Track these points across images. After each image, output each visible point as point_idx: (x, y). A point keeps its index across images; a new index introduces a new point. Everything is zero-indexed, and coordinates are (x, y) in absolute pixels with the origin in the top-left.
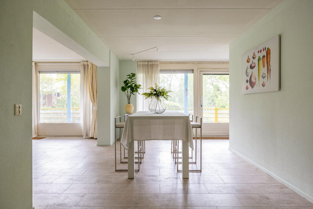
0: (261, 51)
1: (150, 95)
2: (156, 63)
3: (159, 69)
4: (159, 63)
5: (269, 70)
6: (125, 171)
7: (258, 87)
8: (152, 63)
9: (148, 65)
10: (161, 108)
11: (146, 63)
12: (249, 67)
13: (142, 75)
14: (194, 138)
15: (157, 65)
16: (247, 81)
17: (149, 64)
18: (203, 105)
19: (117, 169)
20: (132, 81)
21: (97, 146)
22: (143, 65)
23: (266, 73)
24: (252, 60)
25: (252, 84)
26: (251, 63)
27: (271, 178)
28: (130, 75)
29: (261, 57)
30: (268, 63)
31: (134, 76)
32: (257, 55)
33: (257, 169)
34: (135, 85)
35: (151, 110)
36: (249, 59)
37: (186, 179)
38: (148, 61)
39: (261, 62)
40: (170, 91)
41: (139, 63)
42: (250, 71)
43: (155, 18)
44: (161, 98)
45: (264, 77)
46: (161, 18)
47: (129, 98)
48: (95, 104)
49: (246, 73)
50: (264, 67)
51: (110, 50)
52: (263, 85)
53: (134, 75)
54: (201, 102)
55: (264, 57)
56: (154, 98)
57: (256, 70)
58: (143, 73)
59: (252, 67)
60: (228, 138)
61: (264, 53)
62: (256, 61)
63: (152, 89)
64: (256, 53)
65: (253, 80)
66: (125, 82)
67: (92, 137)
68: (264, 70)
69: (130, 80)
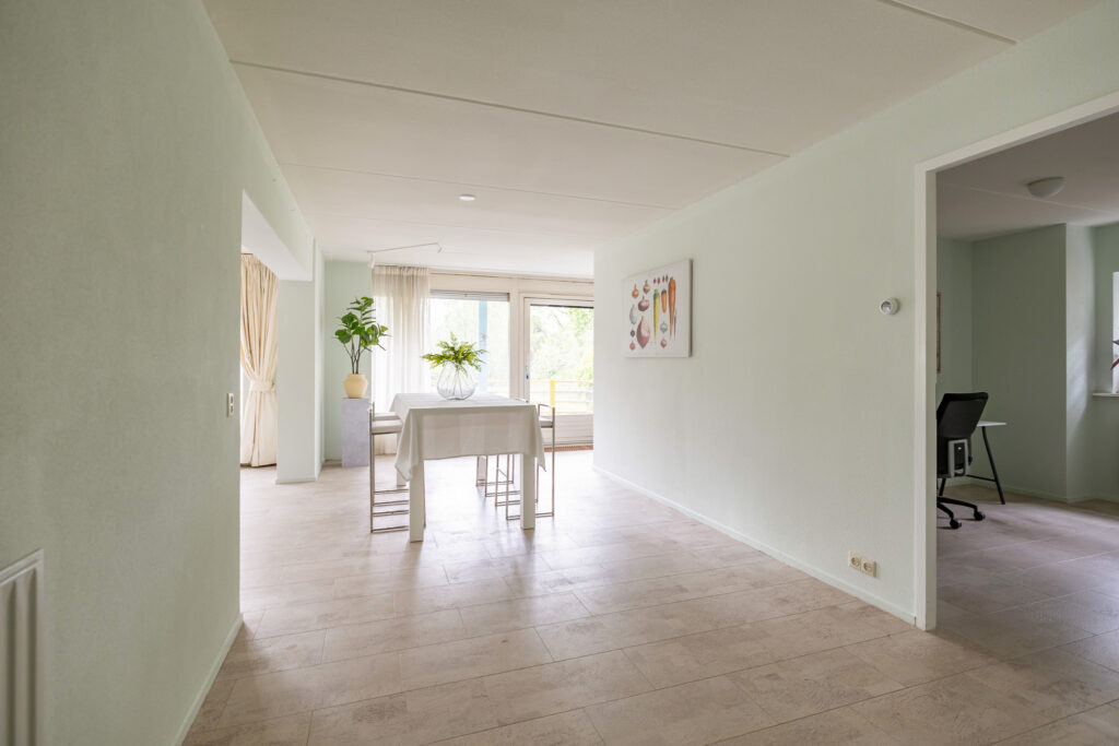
0: (659, 281)
1: (440, 358)
2: (420, 273)
3: (430, 287)
4: (428, 273)
5: (673, 319)
6: (401, 528)
7: (653, 347)
8: (410, 272)
9: (401, 277)
10: (465, 388)
11: (397, 272)
12: (636, 306)
13: (384, 299)
14: (547, 450)
15: (424, 279)
16: (632, 334)
17: (405, 274)
18: (532, 375)
19: (374, 528)
20: (366, 316)
21: (277, 484)
22: (388, 277)
23: (668, 322)
24: (642, 293)
25: (643, 341)
26: (639, 299)
27: (675, 512)
28: (361, 301)
29: (660, 292)
30: (672, 305)
31: (370, 305)
32: (653, 287)
33: (651, 500)
34: (373, 328)
35: (441, 392)
36: (636, 290)
37: (529, 531)
38: (402, 268)
39: (659, 301)
40: (481, 351)
41: (377, 271)
42: (638, 314)
43: (463, 198)
44: (466, 364)
45: (664, 330)
46: (473, 199)
47: (355, 360)
48: (256, 373)
49: (631, 317)
50: (664, 311)
51: (314, 241)
52: (663, 345)
53: (369, 302)
54: (526, 367)
55: (664, 292)
56: (450, 366)
57: (649, 313)
58: (388, 295)
59: (642, 308)
60: (591, 448)
61: (664, 286)
62: (649, 297)
63: (446, 346)
64: (650, 283)
65: (644, 332)
66: (349, 319)
67: (247, 462)
68: (664, 317)
69: (358, 314)
